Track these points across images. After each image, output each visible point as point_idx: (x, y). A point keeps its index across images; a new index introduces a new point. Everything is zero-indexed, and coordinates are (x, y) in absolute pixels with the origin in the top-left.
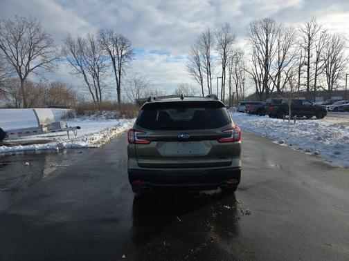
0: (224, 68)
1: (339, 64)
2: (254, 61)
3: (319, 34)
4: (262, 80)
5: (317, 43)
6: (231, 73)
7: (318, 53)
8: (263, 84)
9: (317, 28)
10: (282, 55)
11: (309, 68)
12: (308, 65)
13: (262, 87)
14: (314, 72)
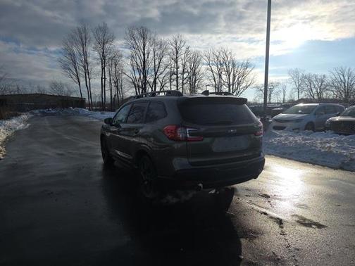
0: (103, 69)
1: (198, 77)
2: (132, 65)
3: (184, 49)
4: (140, 85)
5: (183, 56)
6: (110, 75)
7: (184, 65)
8: (142, 88)
9: (182, 44)
10: (157, 63)
11: (177, 77)
12: (177, 75)
13: (141, 91)
14: (181, 81)
